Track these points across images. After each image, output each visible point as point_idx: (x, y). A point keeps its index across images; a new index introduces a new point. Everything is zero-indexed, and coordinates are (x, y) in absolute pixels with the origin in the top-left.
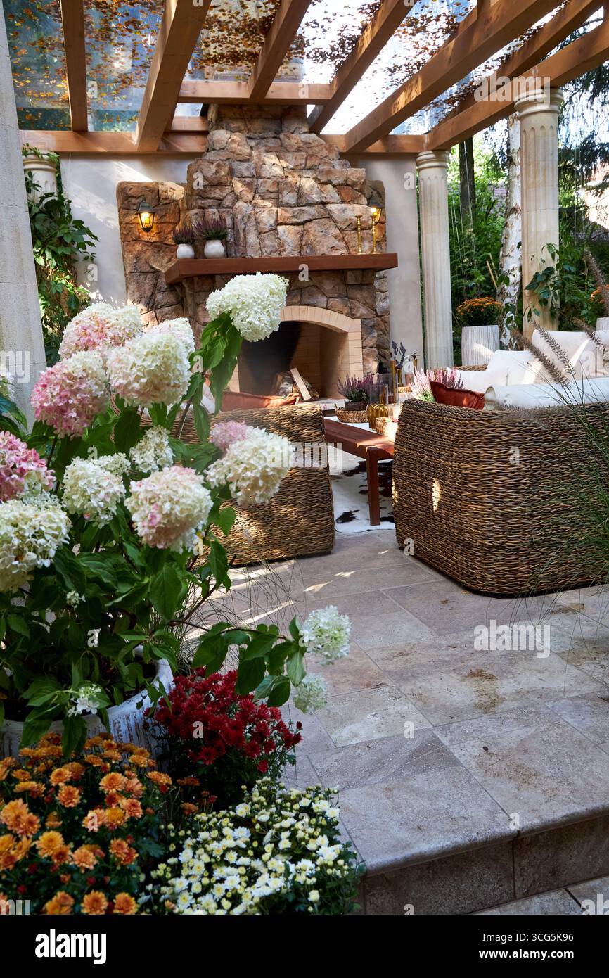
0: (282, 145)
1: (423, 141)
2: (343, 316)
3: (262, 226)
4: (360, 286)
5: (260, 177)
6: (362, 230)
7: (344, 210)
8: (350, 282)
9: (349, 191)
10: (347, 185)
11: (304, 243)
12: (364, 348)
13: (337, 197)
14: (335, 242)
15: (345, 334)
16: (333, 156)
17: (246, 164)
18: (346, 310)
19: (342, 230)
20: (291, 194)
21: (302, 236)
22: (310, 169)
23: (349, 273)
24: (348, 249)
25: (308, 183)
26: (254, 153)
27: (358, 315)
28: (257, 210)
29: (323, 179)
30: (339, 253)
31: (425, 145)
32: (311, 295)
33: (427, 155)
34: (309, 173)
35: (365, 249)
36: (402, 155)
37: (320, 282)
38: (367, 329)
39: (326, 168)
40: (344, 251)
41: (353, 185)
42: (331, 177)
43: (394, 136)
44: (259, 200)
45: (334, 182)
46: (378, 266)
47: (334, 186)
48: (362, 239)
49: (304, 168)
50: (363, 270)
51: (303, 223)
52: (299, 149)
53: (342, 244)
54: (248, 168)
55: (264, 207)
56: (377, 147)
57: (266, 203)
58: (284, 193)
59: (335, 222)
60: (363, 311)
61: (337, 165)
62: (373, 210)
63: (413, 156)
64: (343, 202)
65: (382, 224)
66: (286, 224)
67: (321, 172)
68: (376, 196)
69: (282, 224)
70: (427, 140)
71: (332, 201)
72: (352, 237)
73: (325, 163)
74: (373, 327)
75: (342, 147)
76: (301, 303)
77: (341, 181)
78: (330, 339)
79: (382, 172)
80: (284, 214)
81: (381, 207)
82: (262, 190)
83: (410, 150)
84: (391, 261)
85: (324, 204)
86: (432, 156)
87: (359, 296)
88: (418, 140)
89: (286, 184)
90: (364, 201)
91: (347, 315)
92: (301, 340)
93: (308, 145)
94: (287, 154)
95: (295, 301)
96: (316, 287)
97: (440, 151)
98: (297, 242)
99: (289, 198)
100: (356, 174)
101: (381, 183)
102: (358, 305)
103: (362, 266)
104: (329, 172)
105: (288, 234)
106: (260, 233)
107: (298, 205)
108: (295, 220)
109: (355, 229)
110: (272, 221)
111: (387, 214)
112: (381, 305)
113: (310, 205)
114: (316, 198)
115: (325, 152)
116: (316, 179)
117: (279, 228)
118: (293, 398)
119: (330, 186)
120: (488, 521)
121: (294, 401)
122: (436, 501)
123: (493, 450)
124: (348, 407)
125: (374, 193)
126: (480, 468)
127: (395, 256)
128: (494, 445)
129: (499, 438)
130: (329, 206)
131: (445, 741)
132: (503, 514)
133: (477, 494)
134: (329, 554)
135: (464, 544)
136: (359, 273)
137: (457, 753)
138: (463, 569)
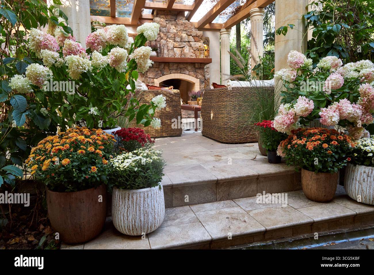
0: (176, 23)
1: (222, 26)
2: (194, 78)
3: (169, 48)
4: (200, 68)
5: (169, 32)
6: (201, 51)
7: (195, 44)
8: (196, 67)
9: (197, 38)
10: (197, 36)
11: (182, 54)
12: (200, 88)
13: (193, 40)
14: (192, 54)
15: (194, 84)
16: (193, 27)
17: (165, 28)
18: (195, 76)
19: (194, 50)
20: (179, 38)
21: (182, 51)
22: (185, 31)
23: (196, 64)
24: (196, 57)
25: (184, 35)
26: (168, 25)
27: (199, 78)
28: (168, 43)
29: (189, 34)
30: (193, 57)
31: (223, 27)
32: (184, 71)
33: (223, 30)
34: (185, 32)
35: (202, 56)
36: (215, 30)
37: (187, 66)
38: (201, 82)
39: (190, 31)
40: (195, 57)
41: (199, 36)
42: (192, 34)
43: (213, 24)
44: (168, 40)
45: (192, 35)
46: (206, 62)
47: (192, 36)
48: (201, 53)
49: (183, 31)
50: (201, 63)
51: (182, 48)
52: (182, 25)
53: (194, 55)
54: (165, 29)
55: (170, 42)
56: (207, 26)
57: (170, 41)
58: (177, 38)
59: (192, 48)
60: (200, 76)
61: (194, 30)
62: (205, 46)
63: (219, 30)
64: (195, 42)
65: (208, 51)
66: (177, 47)
67: (188, 32)
68: (207, 42)
69: (175, 47)
70: (224, 25)
71: (192, 41)
72: (198, 53)
73: (190, 29)
74: (203, 82)
75: (197, 26)
76: (180, 73)
77: (195, 35)
78: (190, 85)
79: (209, 34)
80: (176, 44)
81: (208, 45)
82: (169, 36)
83: (218, 28)
84: (209, 61)
85: (189, 42)
86: (225, 30)
87: (199, 72)
88: (221, 25)
89: (177, 35)
90: (202, 42)
91: (195, 77)
92: (181, 86)
93: (185, 23)
94: (178, 26)
95: (179, 72)
96: (185, 68)
97: (228, 28)
98: (180, 53)
99: (178, 39)
100: (200, 33)
101: (208, 38)
102: (199, 74)
103: (200, 62)
104: (191, 32)
105: (177, 51)
106: (168, 50)
107: (181, 42)
108: (180, 46)
109: (199, 50)
110: (172, 46)
111: (210, 48)
112: (207, 77)
113: (185, 42)
114: (186, 40)
115: (190, 26)
116: (187, 34)
117: (174, 48)
118: (171, 88)
119: (191, 36)
120: (225, 120)
121: (171, 89)
122: (212, 116)
123: (228, 98)
124: (192, 100)
125: (206, 41)
126: (224, 103)
127: (211, 59)
128: (228, 96)
129: (230, 94)
130: (191, 43)
131: (203, 166)
132: (230, 118)
133: (223, 112)
134: (180, 136)
135: (219, 128)
136: (199, 64)
137: (205, 167)
138: (219, 136)
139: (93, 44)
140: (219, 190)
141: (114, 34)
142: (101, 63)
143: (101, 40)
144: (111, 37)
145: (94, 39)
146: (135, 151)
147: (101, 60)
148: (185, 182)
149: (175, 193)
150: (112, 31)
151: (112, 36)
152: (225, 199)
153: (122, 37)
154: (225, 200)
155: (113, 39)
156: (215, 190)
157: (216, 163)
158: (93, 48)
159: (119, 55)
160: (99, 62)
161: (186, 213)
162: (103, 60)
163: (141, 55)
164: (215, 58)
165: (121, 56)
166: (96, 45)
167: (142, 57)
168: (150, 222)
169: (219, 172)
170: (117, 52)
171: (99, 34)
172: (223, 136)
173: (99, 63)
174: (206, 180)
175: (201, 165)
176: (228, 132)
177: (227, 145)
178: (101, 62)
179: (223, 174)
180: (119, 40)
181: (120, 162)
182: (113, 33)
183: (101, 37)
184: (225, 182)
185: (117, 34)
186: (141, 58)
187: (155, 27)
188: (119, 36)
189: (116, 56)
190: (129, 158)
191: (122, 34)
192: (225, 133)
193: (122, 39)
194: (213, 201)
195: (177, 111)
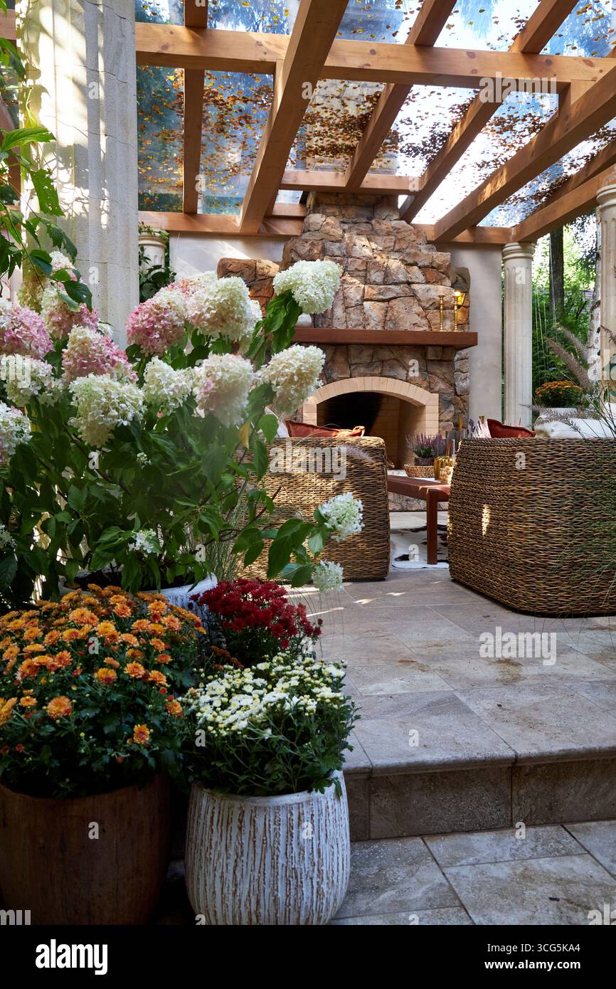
0: (373, 229)
1: (510, 234)
2: (421, 390)
3: (349, 301)
4: (440, 362)
5: (350, 257)
6: (444, 309)
7: (428, 290)
8: (430, 357)
9: (433, 273)
10: (433, 267)
11: (388, 319)
12: (440, 421)
13: (421, 278)
14: (418, 319)
15: (423, 407)
16: (420, 240)
17: (338, 244)
18: (425, 384)
19: (425, 309)
20: (378, 273)
21: (387, 312)
22: (398, 251)
23: (430, 348)
24: (430, 327)
25: (394, 263)
26: (346, 235)
27: (437, 389)
28: (345, 286)
29: (410, 261)
30: (421, 329)
31: (511, 237)
32: (392, 368)
33: (513, 246)
34: (397, 255)
35: (447, 327)
36: (489, 245)
37: (401, 356)
38: (444, 403)
39: (413, 251)
40: (426, 328)
41: (438, 268)
42: (417, 259)
43: (483, 228)
44: (347, 277)
45: (420, 264)
46: (457, 343)
47: (420, 268)
48: (444, 318)
49: (392, 251)
50: (444, 347)
51: (389, 300)
52: (388, 234)
53: (425, 321)
54: (339, 248)
55: (352, 283)
56: (464, 236)
57: (354, 280)
58: (372, 272)
59: (419, 300)
60: (441, 385)
61: (424, 249)
62: (458, 294)
63: (501, 247)
64: (428, 283)
65: (465, 308)
66: (371, 300)
67: (408, 254)
68: (462, 281)
69: (367, 300)
70: (513, 233)
71: (417, 281)
72: (433, 314)
73: (412, 247)
74: (450, 402)
75: (431, 236)
76: (381, 375)
77: (426, 263)
78: (408, 411)
79: (469, 260)
80: (370, 291)
81: (466, 291)
82: (351, 268)
83: (496, 241)
84: (471, 340)
85: (409, 283)
86: (518, 247)
87: (438, 371)
88: (505, 232)
89: (374, 263)
90: (448, 282)
91: (426, 388)
92: (381, 413)
93: (398, 230)
94: (377, 237)
95: (377, 372)
96: (398, 360)
97: (527, 242)
98: (381, 317)
99: (376, 276)
100: (442, 257)
101: (467, 269)
102: (437, 379)
103: (442, 343)
104: (415, 255)
105: (374, 311)
106: (347, 308)
107: (385, 283)
108: (381, 297)
109: (438, 308)
110: (359, 297)
111: (472, 299)
112: (462, 385)
113: (396, 284)
114: (401, 278)
115: (413, 237)
116: (403, 261)
117: (365, 303)
118: (358, 431)
119: (416, 268)
120: (531, 540)
121: (359, 434)
122: (485, 526)
123: (538, 472)
124: (417, 463)
125: (459, 278)
126: (525, 489)
127: (475, 335)
128: (539, 467)
129: (544, 461)
130: (414, 286)
131: (463, 699)
132: (545, 534)
133: (521, 514)
134: (383, 580)
135: (509, 563)
136: (439, 349)
137: (472, 706)
138: (506, 589)
139: (148, 332)
140: (522, 792)
141: (211, 304)
142: (171, 393)
143: (172, 321)
144: (202, 314)
145: (151, 319)
146: (262, 666)
147: (172, 386)
148: (411, 760)
149: (378, 796)
150: (206, 296)
151: (204, 310)
152: (538, 822)
153: (233, 312)
154: (540, 825)
155: (208, 321)
156: (508, 791)
157: (504, 689)
158: (149, 344)
159: (230, 378)
160: (165, 391)
161: (414, 868)
162: (177, 386)
163: (293, 375)
164: (486, 329)
165: (235, 382)
166: (158, 336)
167: (296, 378)
168: (307, 907)
169: (517, 729)
170: (223, 370)
171: (165, 306)
172: (521, 591)
173: (166, 396)
174: (479, 756)
175: (458, 694)
176: (538, 579)
177: (531, 619)
178: (173, 390)
179: (533, 735)
180: (223, 320)
181: (217, 703)
182: (207, 300)
183: (171, 314)
184: (539, 766)
185: (220, 306)
186: (291, 381)
187: (327, 275)
188: (224, 309)
189: (219, 382)
190: (244, 693)
191: (233, 305)
192: (527, 583)
193: (233, 318)
194: (502, 825)
195: (374, 503)
